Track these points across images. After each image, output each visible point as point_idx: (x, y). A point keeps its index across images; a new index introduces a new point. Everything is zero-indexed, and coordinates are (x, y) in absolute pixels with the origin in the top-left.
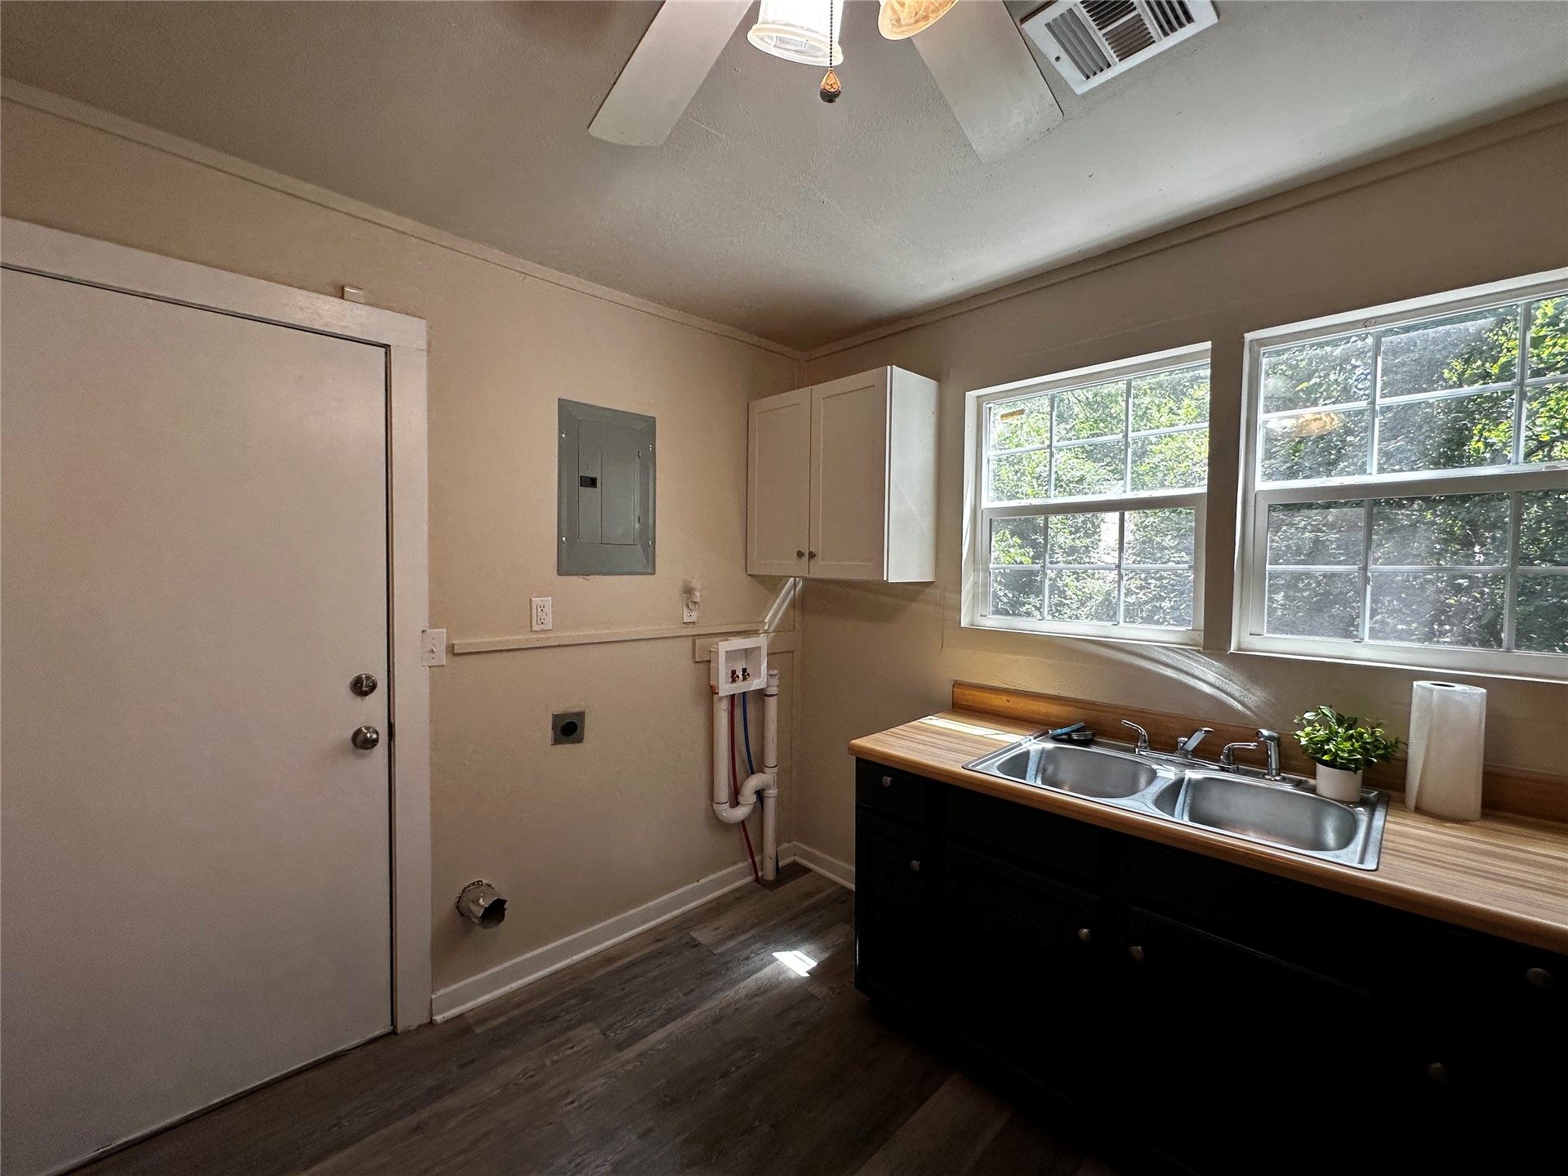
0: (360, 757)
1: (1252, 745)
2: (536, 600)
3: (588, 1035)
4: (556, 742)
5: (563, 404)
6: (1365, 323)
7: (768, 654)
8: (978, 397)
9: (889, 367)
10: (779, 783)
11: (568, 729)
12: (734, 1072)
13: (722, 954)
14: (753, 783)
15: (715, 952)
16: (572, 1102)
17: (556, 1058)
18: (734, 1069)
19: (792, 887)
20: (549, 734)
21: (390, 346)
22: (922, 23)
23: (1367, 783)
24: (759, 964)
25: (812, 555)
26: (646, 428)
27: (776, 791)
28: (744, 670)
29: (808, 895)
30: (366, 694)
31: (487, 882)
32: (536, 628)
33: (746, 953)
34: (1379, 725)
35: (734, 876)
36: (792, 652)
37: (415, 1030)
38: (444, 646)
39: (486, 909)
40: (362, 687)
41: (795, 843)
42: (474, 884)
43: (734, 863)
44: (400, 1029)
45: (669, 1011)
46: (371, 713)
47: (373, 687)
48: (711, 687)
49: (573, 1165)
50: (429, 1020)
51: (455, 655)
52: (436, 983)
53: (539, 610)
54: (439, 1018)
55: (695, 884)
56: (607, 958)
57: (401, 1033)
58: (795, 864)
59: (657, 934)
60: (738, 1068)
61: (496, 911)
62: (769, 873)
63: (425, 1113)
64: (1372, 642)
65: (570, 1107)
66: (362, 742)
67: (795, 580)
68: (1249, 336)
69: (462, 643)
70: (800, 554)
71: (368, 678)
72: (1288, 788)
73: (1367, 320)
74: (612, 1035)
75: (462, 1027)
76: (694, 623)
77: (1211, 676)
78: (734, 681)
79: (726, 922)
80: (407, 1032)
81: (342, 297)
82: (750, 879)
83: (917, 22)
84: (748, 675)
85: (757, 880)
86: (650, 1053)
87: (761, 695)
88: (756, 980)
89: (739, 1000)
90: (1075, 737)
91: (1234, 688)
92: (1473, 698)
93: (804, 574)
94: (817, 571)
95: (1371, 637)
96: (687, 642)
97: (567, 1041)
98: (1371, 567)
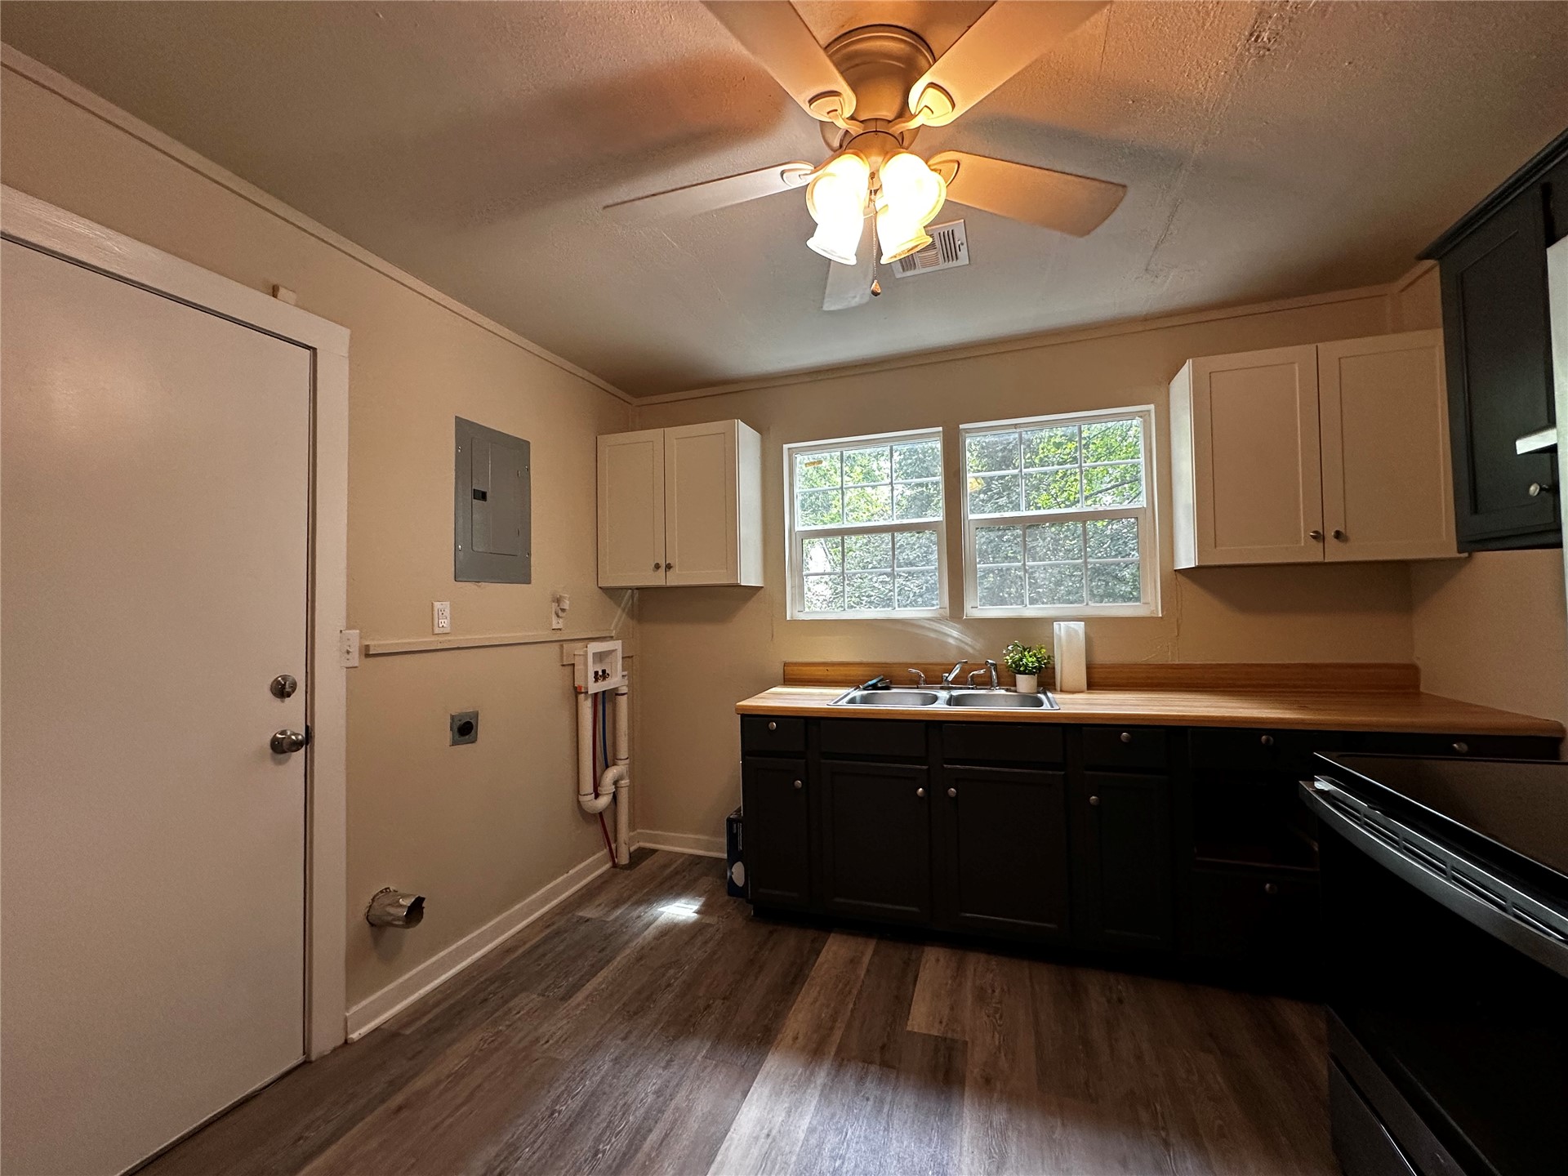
0: (280, 763)
1: (982, 672)
2: (437, 605)
3: (529, 1000)
4: (454, 743)
5: (460, 422)
6: (1016, 426)
7: (623, 658)
8: (789, 449)
9: (736, 420)
10: (631, 773)
11: (465, 729)
12: (675, 982)
13: (616, 920)
14: (610, 775)
15: (608, 920)
16: (547, 1042)
17: (507, 1023)
18: (673, 981)
19: (647, 865)
20: (448, 735)
21: (316, 349)
23: (1040, 684)
24: (652, 918)
25: (669, 567)
26: (522, 447)
27: (628, 781)
28: (604, 671)
29: (665, 866)
30: (289, 695)
31: (394, 888)
32: (437, 631)
33: (635, 914)
34: (1042, 648)
35: (594, 866)
36: (632, 657)
37: (329, 1054)
38: (357, 649)
39: (409, 907)
40: (282, 690)
41: (638, 831)
42: (382, 892)
43: (594, 854)
44: (313, 1058)
45: (593, 965)
46: (289, 716)
47: (294, 686)
48: (575, 688)
49: (576, 1073)
50: (343, 1041)
51: (368, 655)
52: (350, 1000)
53: (440, 613)
54: (355, 1036)
55: (565, 876)
56: (505, 950)
57: (316, 1060)
58: (641, 850)
59: (545, 921)
60: (676, 979)
61: (416, 910)
62: (624, 859)
63: (398, 1099)
64: (1031, 606)
65: (547, 1045)
66: (281, 747)
67: (633, 592)
68: (961, 426)
69: (377, 644)
70: (657, 567)
71: (284, 678)
72: (1003, 692)
73: (1016, 424)
74: (550, 994)
75: (386, 1038)
76: (560, 629)
77: (955, 633)
78: (596, 680)
79: (602, 898)
80: (323, 1058)
81: (275, 296)
82: (608, 865)
84: (608, 675)
85: (615, 865)
86: (595, 993)
87: (614, 693)
88: (657, 928)
89: (649, 943)
90: (879, 685)
91: (968, 640)
92: (1080, 627)
93: (661, 583)
94: (674, 579)
95: (1030, 604)
96: (556, 646)
97: (510, 1010)
98: (1027, 563)
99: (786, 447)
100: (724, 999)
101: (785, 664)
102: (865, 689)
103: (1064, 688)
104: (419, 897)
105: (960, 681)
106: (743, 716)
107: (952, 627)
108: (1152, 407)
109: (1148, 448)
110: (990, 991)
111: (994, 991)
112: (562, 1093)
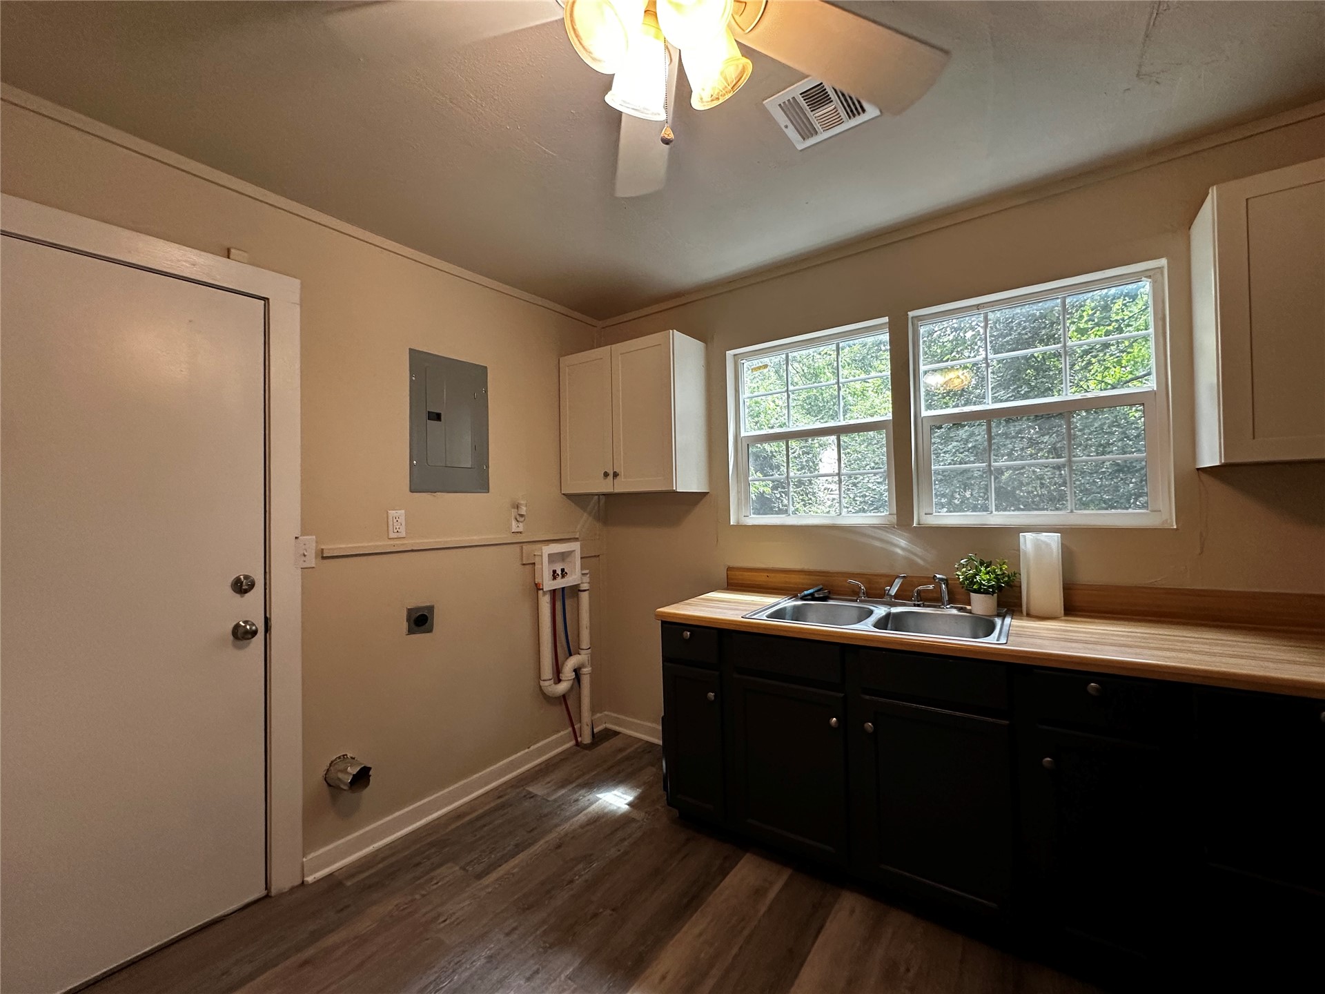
0: (240, 648)
1: (931, 587)
2: (392, 513)
3: (450, 871)
4: (410, 632)
5: (413, 353)
6: (978, 307)
7: (581, 558)
8: (735, 355)
9: (671, 331)
10: (593, 658)
11: (420, 621)
12: (578, 880)
13: (555, 801)
14: (572, 662)
15: (549, 799)
16: (445, 921)
17: (424, 892)
18: (577, 877)
19: (606, 747)
20: (405, 625)
21: (268, 299)
22: (715, 102)
23: (1000, 604)
24: (587, 803)
25: (616, 475)
26: (479, 374)
27: (590, 669)
28: (563, 570)
29: (621, 750)
30: (246, 591)
31: (351, 755)
32: (392, 535)
33: (575, 796)
34: (1004, 563)
35: (557, 743)
36: (599, 556)
37: (287, 892)
38: (314, 551)
39: (354, 775)
40: (241, 587)
41: (606, 713)
42: (339, 758)
43: (558, 731)
44: (274, 892)
45: (517, 846)
46: (249, 608)
47: (252, 585)
48: (536, 584)
49: (452, 964)
50: (301, 882)
51: (324, 558)
52: (308, 846)
53: (395, 521)
54: (310, 879)
55: (527, 750)
56: (457, 815)
57: (275, 896)
58: (606, 730)
59: (498, 792)
60: (580, 876)
61: (362, 777)
62: (586, 739)
63: (310, 952)
64: (996, 513)
65: (443, 925)
66: (242, 634)
67: (599, 499)
68: (911, 314)
69: (331, 548)
70: (606, 475)
71: (246, 577)
72: (955, 612)
73: (978, 305)
74: (471, 869)
75: (333, 884)
76: (521, 533)
77: (903, 543)
78: (554, 578)
79: (557, 775)
80: (281, 895)
81: (229, 257)
82: (573, 742)
83: (712, 100)
84: (566, 573)
85: (577, 744)
86: (506, 876)
87: (575, 590)
88: (586, 815)
89: (574, 830)
90: (816, 596)
91: (918, 550)
92: (1053, 539)
93: (609, 490)
94: (621, 487)
95: (996, 510)
96: (517, 547)
97: (432, 879)
98: (993, 464)
99: (730, 353)
100: (613, 910)
101: (729, 569)
102: (803, 598)
103: (1033, 612)
104: (365, 767)
105: (902, 596)
106: (663, 623)
107: (900, 536)
108: (1163, 262)
109: (1160, 316)
110: (902, 969)
111: (908, 970)
112: (431, 983)
